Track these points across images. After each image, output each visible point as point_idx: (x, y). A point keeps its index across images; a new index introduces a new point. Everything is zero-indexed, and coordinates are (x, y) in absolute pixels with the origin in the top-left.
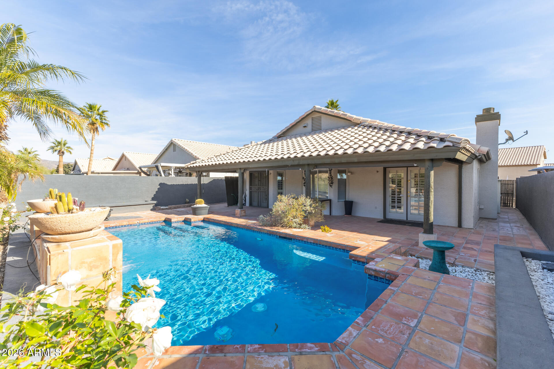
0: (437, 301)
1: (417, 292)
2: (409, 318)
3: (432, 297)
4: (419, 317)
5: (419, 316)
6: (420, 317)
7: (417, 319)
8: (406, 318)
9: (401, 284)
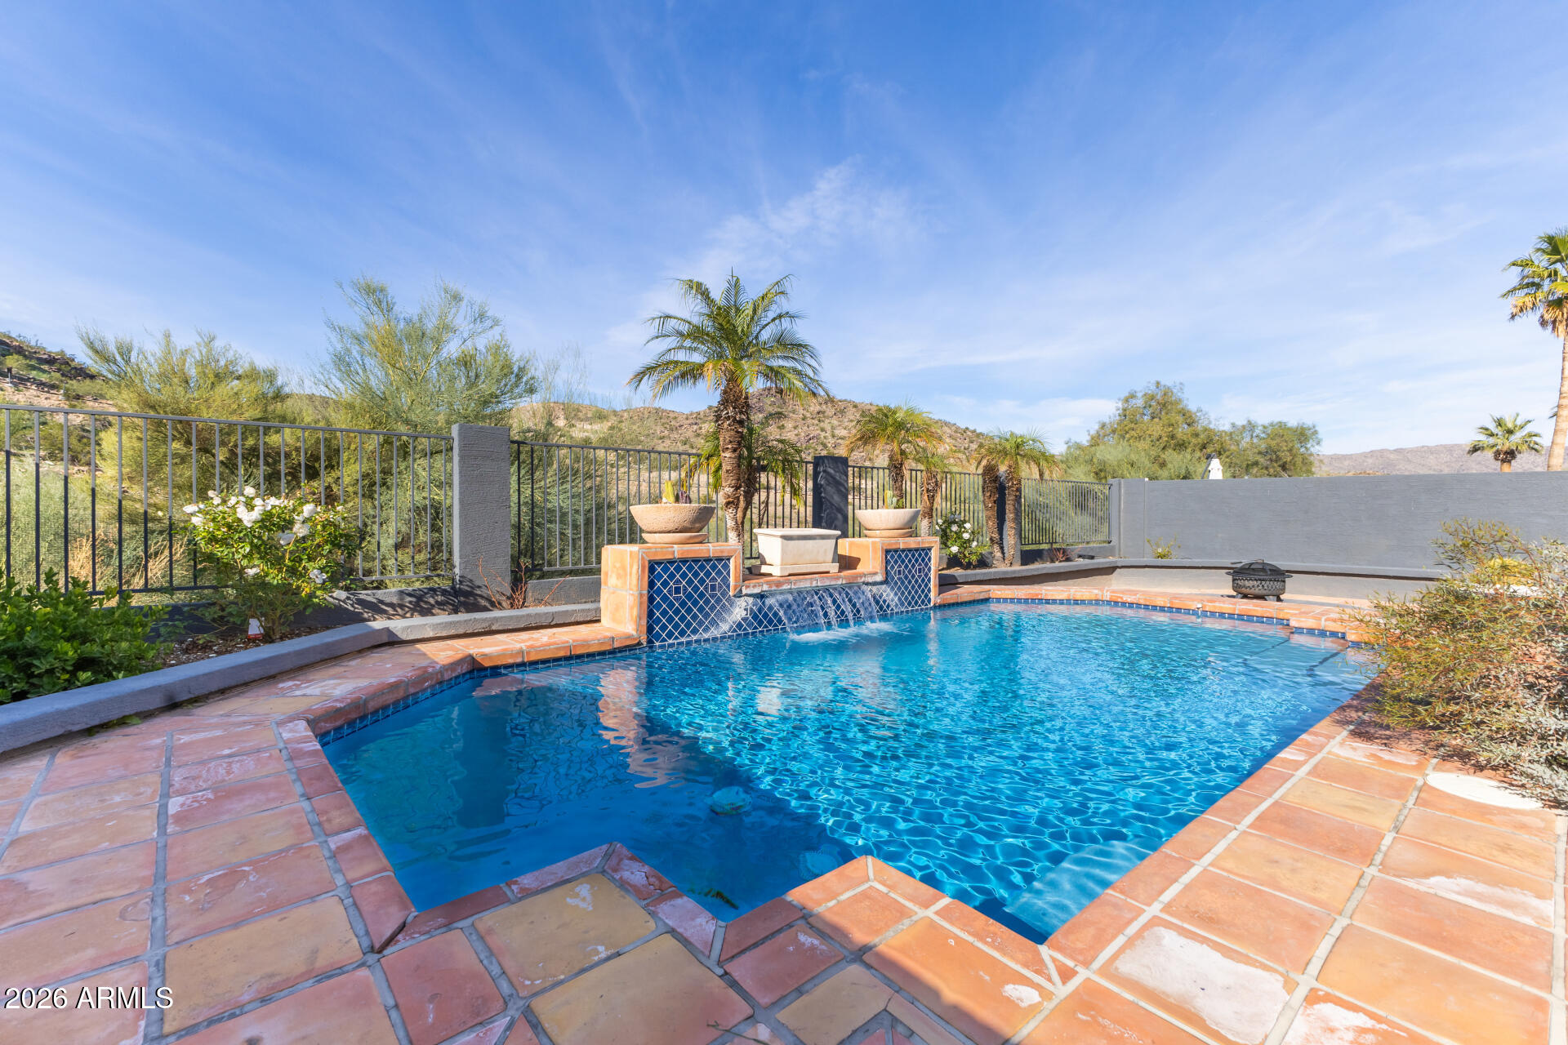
0: (125, 909)
1: (242, 885)
2: (196, 805)
3: (158, 912)
4: (170, 821)
5: (173, 823)
6: (166, 824)
7: (172, 815)
8: (207, 800)
9: (340, 871)
